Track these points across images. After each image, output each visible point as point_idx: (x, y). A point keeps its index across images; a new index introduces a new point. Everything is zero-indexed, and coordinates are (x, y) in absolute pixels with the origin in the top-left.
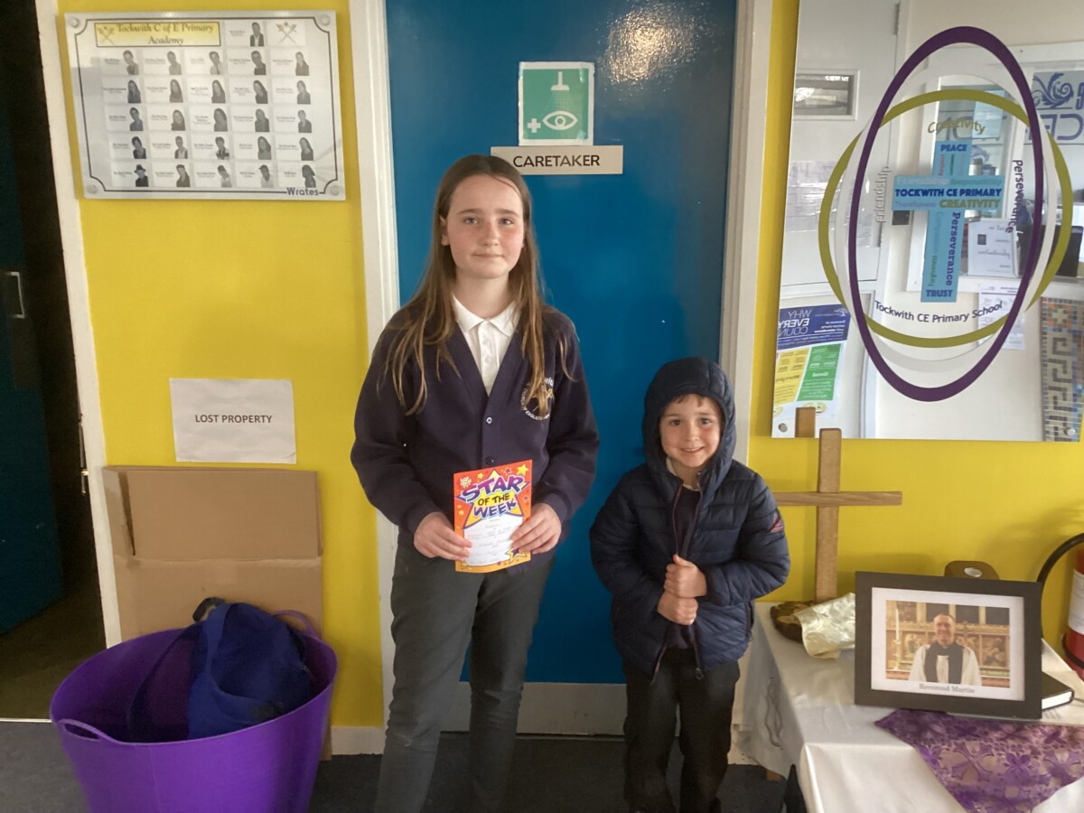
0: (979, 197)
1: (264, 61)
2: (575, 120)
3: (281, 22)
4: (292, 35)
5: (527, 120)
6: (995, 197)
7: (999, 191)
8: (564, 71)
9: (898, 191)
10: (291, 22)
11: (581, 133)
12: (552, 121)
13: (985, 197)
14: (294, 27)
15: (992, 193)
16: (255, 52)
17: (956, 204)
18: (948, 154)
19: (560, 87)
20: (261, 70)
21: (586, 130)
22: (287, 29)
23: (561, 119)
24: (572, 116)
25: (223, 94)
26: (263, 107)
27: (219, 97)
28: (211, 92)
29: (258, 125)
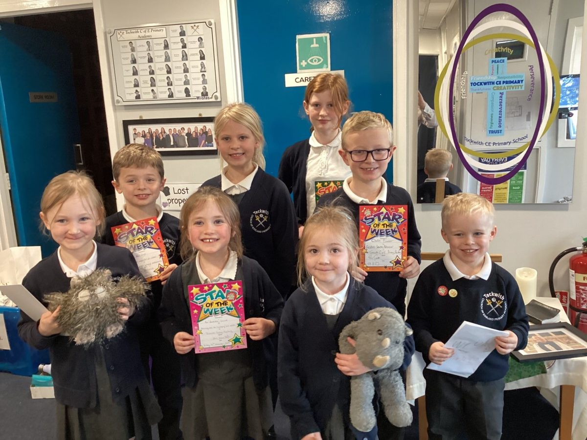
0: (512, 84)
2: (322, 60)
3: (193, 25)
4: (197, 30)
5: (300, 61)
6: (521, 84)
7: (522, 81)
9: (471, 83)
10: (196, 25)
11: (325, 66)
12: (311, 61)
13: (515, 84)
14: (198, 26)
15: (519, 82)
16: (182, 39)
17: (500, 89)
18: (496, 65)
19: (315, 45)
20: (184, 46)
21: (327, 65)
22: (195, 28)
23: (315, 60)
24: (320, 58)
25: (169, 57)
26: (186, 62)
27: (167, 59)
28: (164, 57)
29: (184, 70)
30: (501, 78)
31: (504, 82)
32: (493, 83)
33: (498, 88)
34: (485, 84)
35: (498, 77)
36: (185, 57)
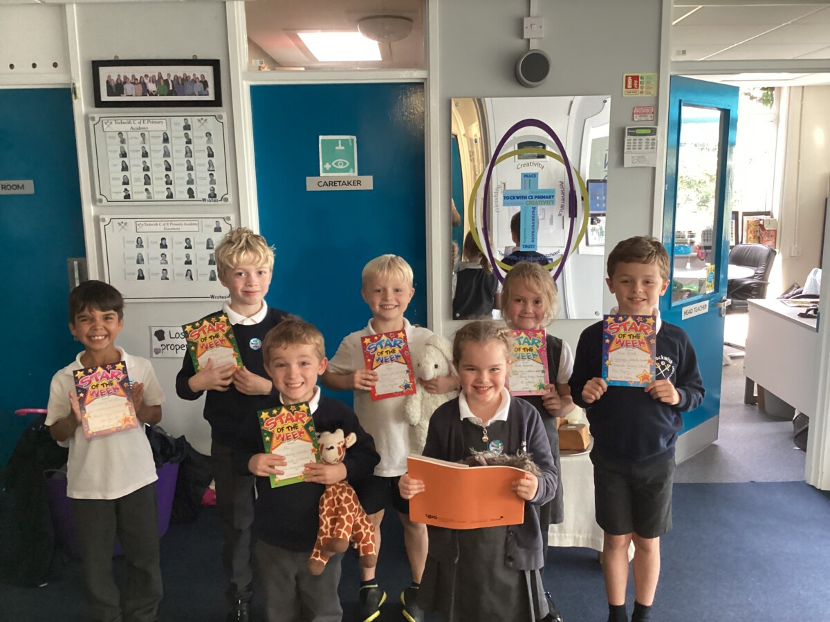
0: (544, 200)
1: (191, 137)
2: (348, 164)
3: (200, 118)
4: (205, 124)
5: (324, 164)
6: (552, 199)
7: (553, 196)
8: (342, 140)
9: (505, 197)
10: (204, 118)
11: (351, 170)
12: (336, 164)
13: (547, 200)
14: (206, 120)
15: (550, 197)
16: (186, 133)
17: (533, 203)
18: (528, 179)
19: (340, 147)
20: (189, 142)
21: (354, 168)
22: (202, 121)
23: (341, 163)
24: (347, 162)
25: (169, 153)
26: (190, 159)
27: (167, 154)
28: (163, 152)
29: (188, 167)
30: (533, 192)
31: (536, 197)
32: (526, 198)
33: (530, 203)
34: (518, 198)
35: (531, 192)
36: (189, 153)
